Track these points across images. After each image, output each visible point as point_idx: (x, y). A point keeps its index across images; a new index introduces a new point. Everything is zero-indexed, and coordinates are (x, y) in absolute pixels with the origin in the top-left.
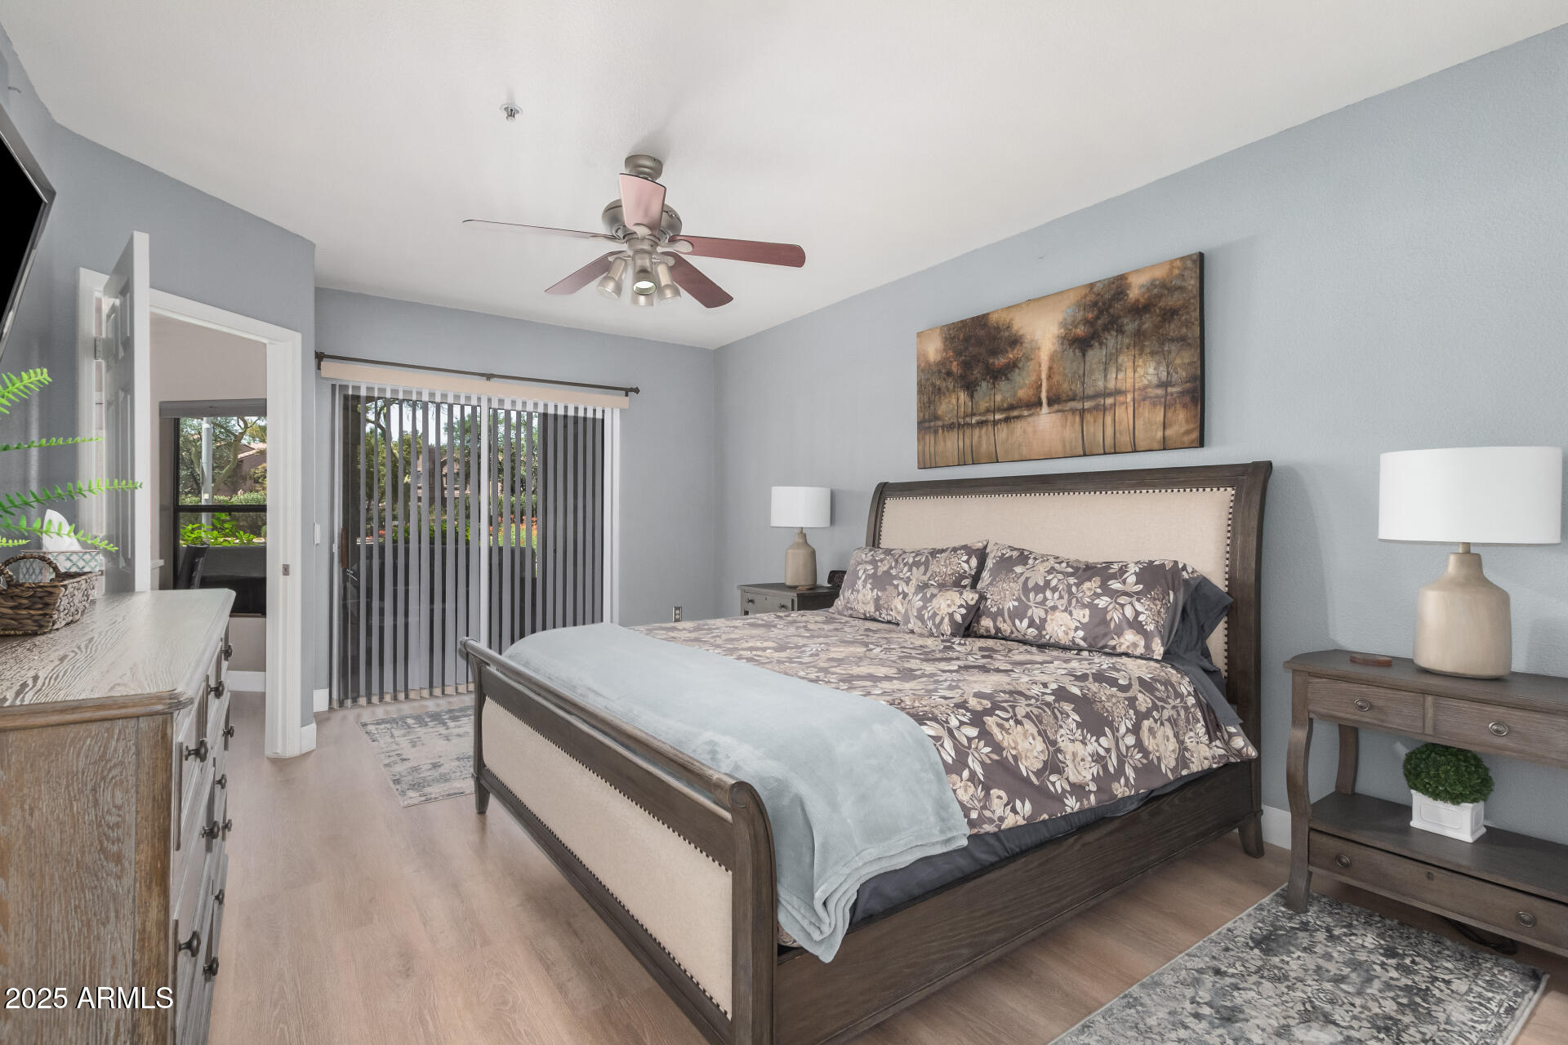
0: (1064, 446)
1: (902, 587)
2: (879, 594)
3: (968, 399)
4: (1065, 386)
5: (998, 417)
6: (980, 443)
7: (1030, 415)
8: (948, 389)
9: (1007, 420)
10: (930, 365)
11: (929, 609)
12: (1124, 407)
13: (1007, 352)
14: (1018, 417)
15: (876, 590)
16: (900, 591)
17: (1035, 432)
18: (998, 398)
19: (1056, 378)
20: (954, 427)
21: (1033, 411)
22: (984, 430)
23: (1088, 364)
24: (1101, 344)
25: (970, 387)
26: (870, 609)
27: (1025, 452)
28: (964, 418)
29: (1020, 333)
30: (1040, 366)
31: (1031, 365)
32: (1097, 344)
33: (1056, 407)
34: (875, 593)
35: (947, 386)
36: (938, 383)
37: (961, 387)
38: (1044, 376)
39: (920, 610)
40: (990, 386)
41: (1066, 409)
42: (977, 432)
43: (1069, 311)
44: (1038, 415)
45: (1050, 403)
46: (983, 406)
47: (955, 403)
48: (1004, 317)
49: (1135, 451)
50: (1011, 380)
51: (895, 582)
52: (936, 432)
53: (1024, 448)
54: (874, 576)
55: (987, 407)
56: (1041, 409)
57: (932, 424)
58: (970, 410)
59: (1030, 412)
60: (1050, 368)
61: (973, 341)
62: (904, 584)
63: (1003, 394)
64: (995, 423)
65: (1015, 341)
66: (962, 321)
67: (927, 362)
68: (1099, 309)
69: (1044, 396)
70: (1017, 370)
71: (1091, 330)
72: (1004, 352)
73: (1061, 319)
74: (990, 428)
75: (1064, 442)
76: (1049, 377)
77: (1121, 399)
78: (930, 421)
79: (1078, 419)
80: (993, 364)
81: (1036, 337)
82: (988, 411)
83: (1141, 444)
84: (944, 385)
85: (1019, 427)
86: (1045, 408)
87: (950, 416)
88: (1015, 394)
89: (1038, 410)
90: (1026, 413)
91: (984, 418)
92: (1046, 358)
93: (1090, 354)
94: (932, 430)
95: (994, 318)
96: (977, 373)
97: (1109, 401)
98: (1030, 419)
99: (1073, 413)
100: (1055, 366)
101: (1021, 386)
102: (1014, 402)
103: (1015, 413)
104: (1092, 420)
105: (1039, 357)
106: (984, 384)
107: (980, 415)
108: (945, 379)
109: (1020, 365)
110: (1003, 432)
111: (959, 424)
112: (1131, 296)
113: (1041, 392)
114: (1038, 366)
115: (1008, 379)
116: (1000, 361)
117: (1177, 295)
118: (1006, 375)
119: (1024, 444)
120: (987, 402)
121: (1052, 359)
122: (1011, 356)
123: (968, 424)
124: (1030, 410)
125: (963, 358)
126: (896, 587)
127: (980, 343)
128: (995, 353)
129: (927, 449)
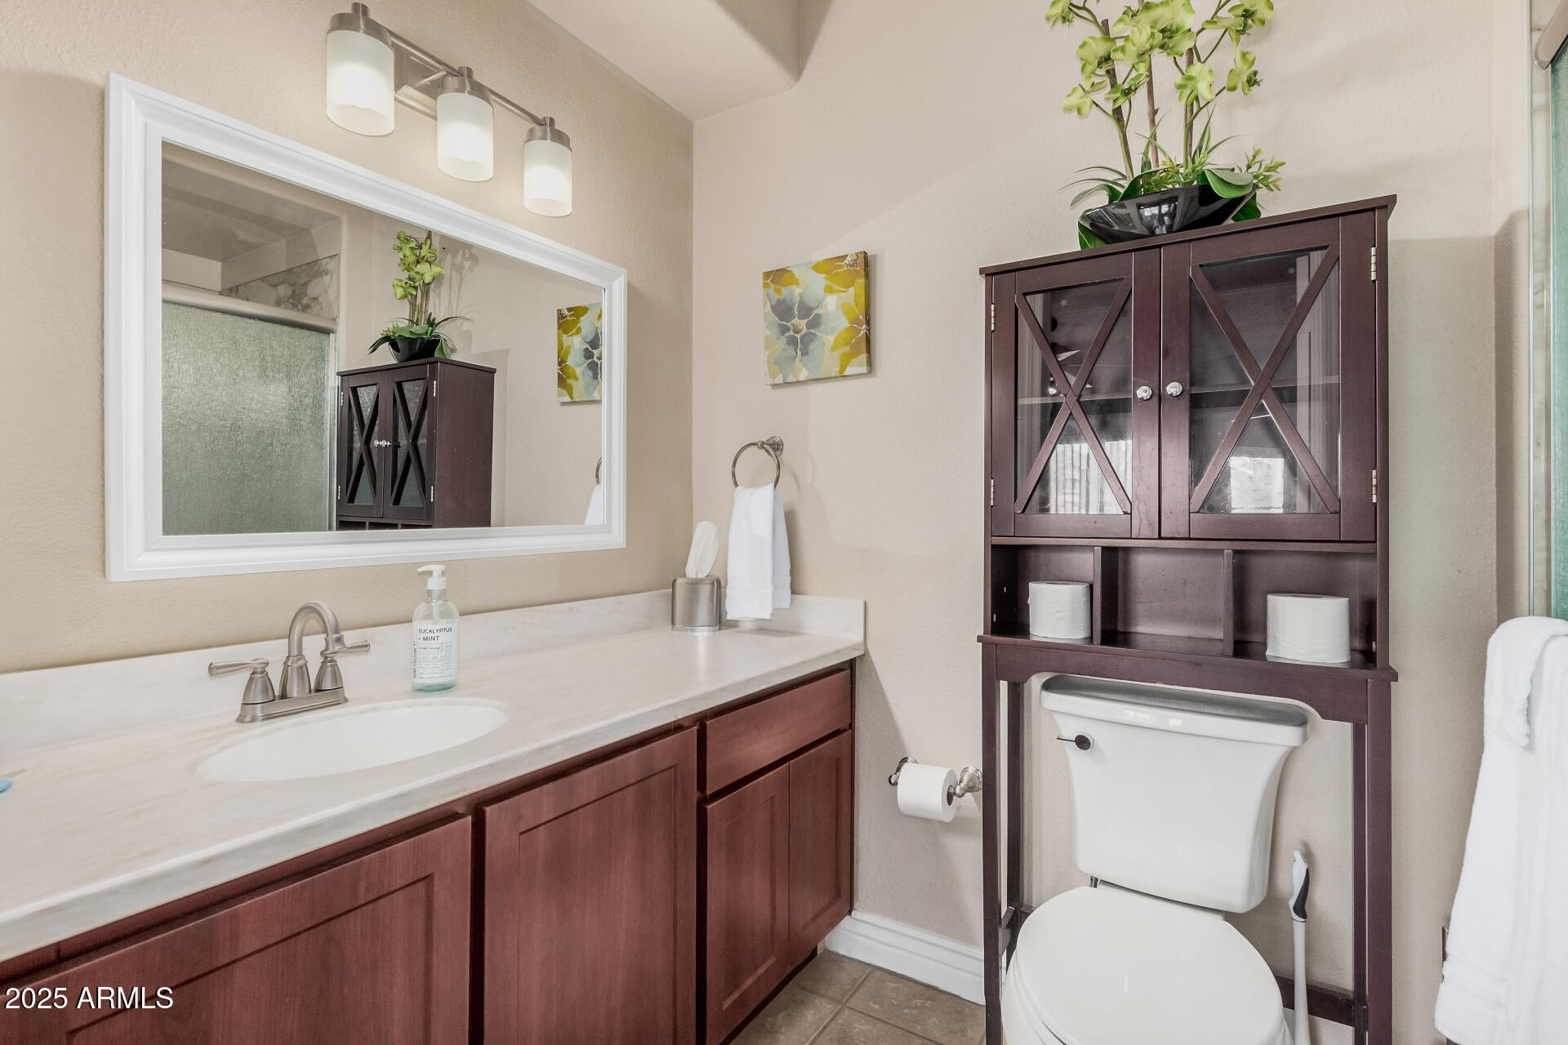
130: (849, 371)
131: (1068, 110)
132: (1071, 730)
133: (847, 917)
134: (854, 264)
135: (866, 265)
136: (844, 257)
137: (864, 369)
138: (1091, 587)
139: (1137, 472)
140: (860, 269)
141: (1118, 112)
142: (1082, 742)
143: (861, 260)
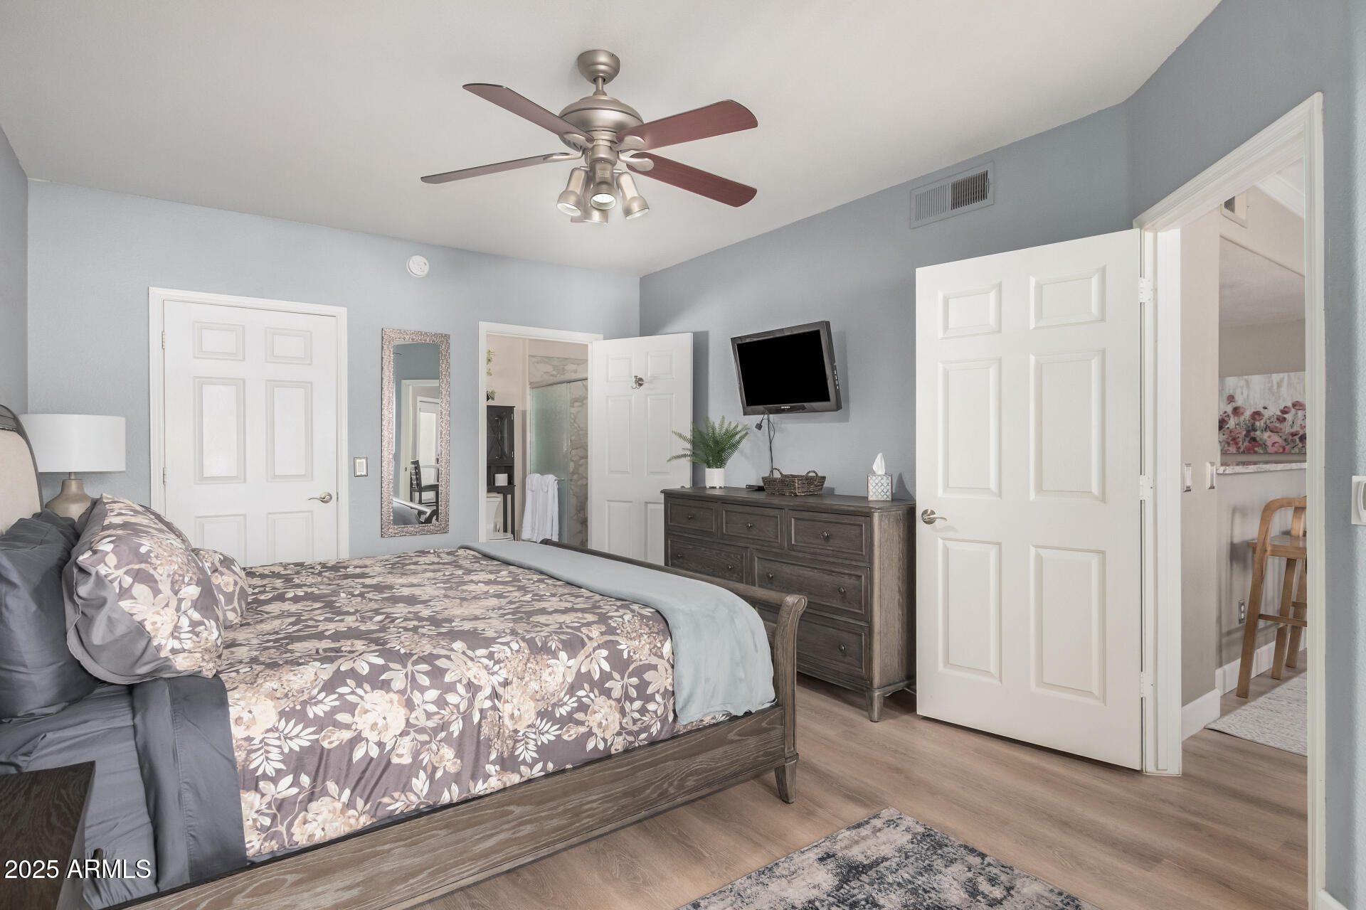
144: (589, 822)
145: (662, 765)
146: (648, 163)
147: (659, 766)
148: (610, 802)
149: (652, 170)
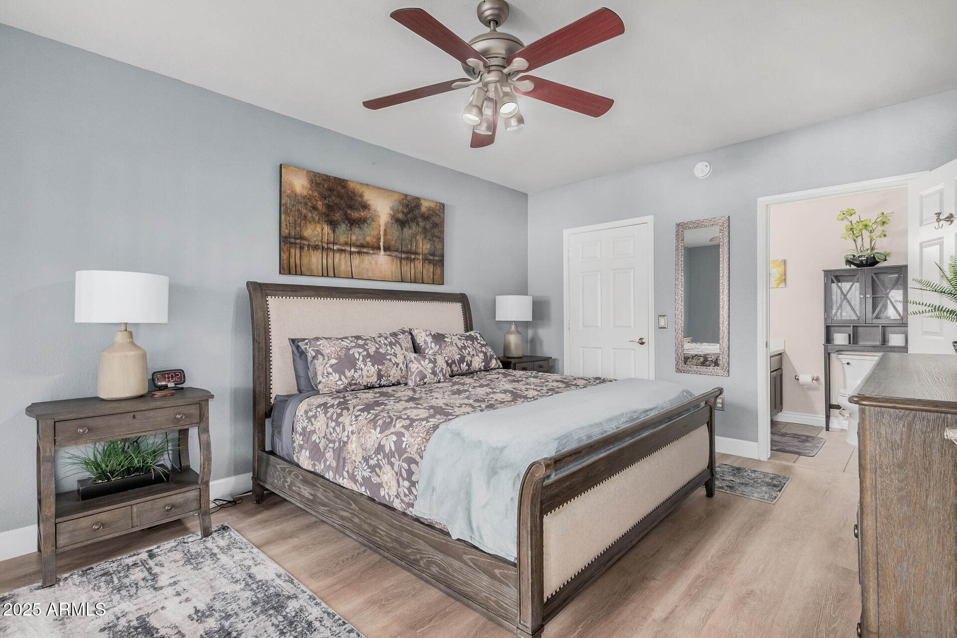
0: (392, 275)
1: (394, 359)
2: (380, 367)
3: (331, 232)
4: (393, 242)
5: (353, 249)
6: (340, 263)
7: (374, 254)
8: (313, 219)
9: (359, 253)
10: (296, 195)
11: (438, 367)
12: (419, 261)
13: (360, 211)
14: (367, 253)
15: (376, 365)
16: (394, 363)
17: (376, 264)
18: (354, 238)
19: (389, 237)
20: (319, 248)
21: (375, 251)
22: (343, 255)
23: (404, 234)
24: (410, 227)
25: (333, 224)
26: (373, 380)
27: (370, 275)
28: (328, 243)
29: (369, 203)
30: (380, 227)
31: (375, 224)
32: (408, 226)
33: (388, 253)
34: (376, 367)
35: (312, 217)
36: (304, 211)
37: (325, 221)
38: (382, 233)
39: (433, 369)
40: (348, 228)
41: (393, 255)
42: (337, 256)
43: (395, 203)
44: (379, 255)
45: (385, 250)
46: (342, 239)
47: (316, 231)
48: (359, 189)
49: (423, 283)
50: (362, 230)
51: (388, 357)
52: (301, 248)
53: (370, 272)
54: (369, 355)
55: (345, 241)
56: (380, 252)
57: (298, 241)
58: (332, 240)
59: (374, 252)
60: (385, 230)
61: (335, 193)
62: (394, 357)
63: (356, 236)
64: (351, 253)
65: (365, 206)
66: (327, 176)
67: (292, 191)
68: (409, 209)
69: (382, 244)
70: (366, 224)
71: (406, 218)
72: (358, 210)
73: (391, 206)
74: (348, 256)
75: (392, 273)
76: (385, 235)
77: (418, 256)
78: (296, 239)
79: (399, 262)
80: (350, 214)
81: (378, 210)
82: (346, 244)
83: (425, 280)
84: (310, 215)
85: (367, 259)
86: (382, 252)
87: (315, 239)
88: (364, 239)
89: (378, 252)
90: (371, 252)
91: (343, 248)
92: (383, 224)
93: (405, 230)
94: (298, 246)
95: (351, 185)
96: (338, 216)
97: (413, 256)
98: (373, 256)
99: (396, 258)
100: (388, 230)
101: (368, 234)
102: (364, 244)
103: (365, 250)
104: (405, 264)
105: (379, 221)
106: (343, 226)
107: (340, 245)
108: (311, 211)
109: (368, 222)
110: (356, 260)
111: (323, 248)
112: (422, 209)
113: (380, 242)
114: (378, 227)
115: (360, 228)
116: (355, 215)
117: (438, 217)
118: (359, 225)
119: (370, 270)
120: (345, 238)
121: (386, 225)
122: (362, 214)
123: (331, 249)
124: (373, 250)
125: (327, 202)
126: (390, 360)
127: (340, 197)
128: (351, 207)
129: (292, 260)
130: (779, 286)
131: (843, 238)
132: (845, 362)
133: (780, 413)
134: (781, 262)
135: (785, 262)
136: (778, 260)
137: (784, 286)
138: (850, 335)
139: (861, 312)
140: (783, 263)
141: (855, 240)
142: (848, 364)
143: (783, 261)
144: (379, 541)
145: (417, 539)
146: (529, 86)
147: (415, 538)
148: (389, 539)
149: (533, 89)
